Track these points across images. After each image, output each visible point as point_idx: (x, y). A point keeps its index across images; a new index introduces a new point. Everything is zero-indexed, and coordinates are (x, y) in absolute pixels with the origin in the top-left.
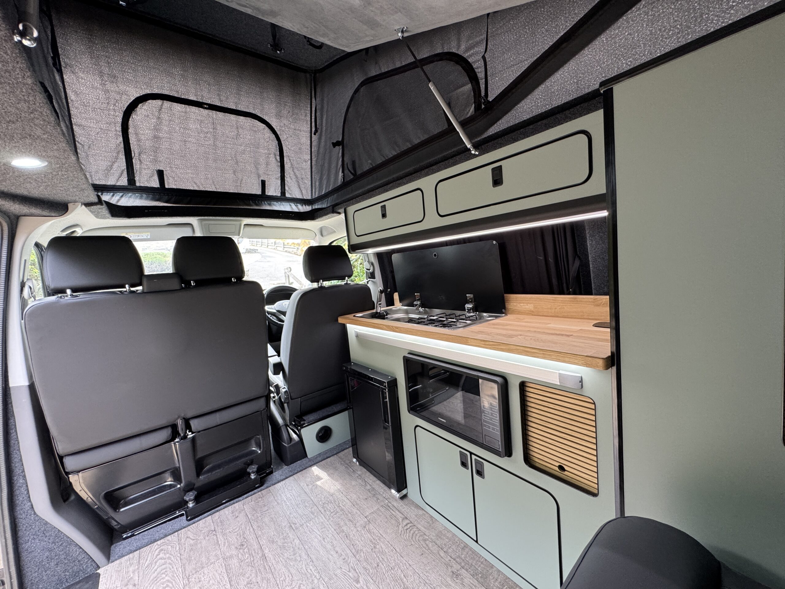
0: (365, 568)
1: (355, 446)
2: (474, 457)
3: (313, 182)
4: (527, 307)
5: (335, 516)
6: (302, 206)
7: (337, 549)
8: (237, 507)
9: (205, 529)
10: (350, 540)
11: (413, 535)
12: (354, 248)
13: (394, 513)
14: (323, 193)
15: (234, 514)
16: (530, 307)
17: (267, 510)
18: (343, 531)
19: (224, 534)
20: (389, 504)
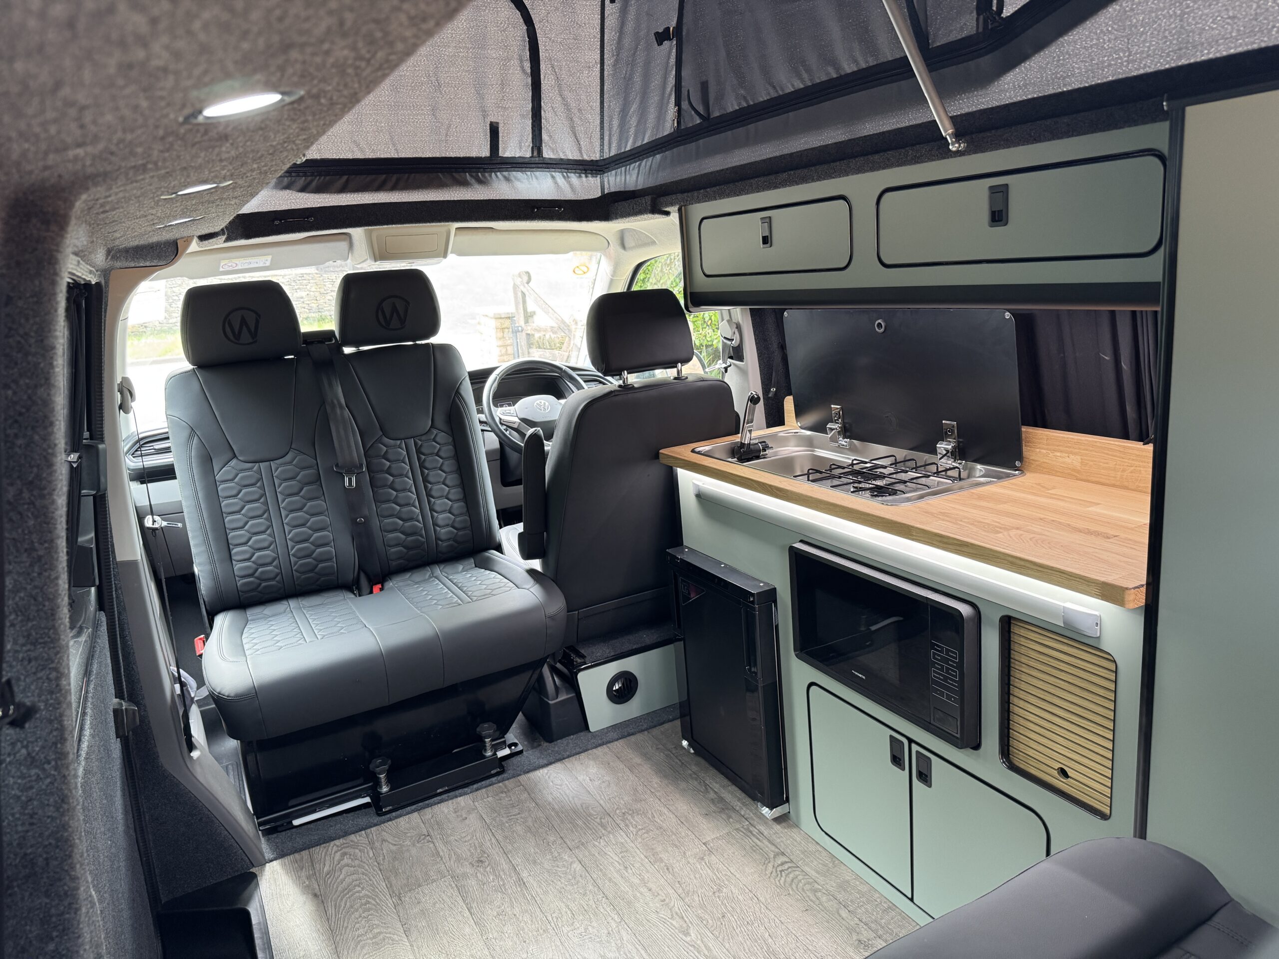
0: (701, 919)
1: (688, 718)
2: (915, 748)
3: (606, 118)
4: (1067, 460)
5: (646, 835)
6: (580, 177)
7: (650, 885)
8: (463, 804)
9: (411, 831)
10: (674, 876)
11: (792, 881)
12: (698, 299)
13: (759, 843)
14: (628, 148)
15: (459, 814)
16: (1074, 461)
17: (519, 813)
18: (661, 860)
19: (446, 843)
20: (751, 829)
